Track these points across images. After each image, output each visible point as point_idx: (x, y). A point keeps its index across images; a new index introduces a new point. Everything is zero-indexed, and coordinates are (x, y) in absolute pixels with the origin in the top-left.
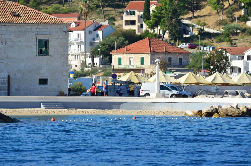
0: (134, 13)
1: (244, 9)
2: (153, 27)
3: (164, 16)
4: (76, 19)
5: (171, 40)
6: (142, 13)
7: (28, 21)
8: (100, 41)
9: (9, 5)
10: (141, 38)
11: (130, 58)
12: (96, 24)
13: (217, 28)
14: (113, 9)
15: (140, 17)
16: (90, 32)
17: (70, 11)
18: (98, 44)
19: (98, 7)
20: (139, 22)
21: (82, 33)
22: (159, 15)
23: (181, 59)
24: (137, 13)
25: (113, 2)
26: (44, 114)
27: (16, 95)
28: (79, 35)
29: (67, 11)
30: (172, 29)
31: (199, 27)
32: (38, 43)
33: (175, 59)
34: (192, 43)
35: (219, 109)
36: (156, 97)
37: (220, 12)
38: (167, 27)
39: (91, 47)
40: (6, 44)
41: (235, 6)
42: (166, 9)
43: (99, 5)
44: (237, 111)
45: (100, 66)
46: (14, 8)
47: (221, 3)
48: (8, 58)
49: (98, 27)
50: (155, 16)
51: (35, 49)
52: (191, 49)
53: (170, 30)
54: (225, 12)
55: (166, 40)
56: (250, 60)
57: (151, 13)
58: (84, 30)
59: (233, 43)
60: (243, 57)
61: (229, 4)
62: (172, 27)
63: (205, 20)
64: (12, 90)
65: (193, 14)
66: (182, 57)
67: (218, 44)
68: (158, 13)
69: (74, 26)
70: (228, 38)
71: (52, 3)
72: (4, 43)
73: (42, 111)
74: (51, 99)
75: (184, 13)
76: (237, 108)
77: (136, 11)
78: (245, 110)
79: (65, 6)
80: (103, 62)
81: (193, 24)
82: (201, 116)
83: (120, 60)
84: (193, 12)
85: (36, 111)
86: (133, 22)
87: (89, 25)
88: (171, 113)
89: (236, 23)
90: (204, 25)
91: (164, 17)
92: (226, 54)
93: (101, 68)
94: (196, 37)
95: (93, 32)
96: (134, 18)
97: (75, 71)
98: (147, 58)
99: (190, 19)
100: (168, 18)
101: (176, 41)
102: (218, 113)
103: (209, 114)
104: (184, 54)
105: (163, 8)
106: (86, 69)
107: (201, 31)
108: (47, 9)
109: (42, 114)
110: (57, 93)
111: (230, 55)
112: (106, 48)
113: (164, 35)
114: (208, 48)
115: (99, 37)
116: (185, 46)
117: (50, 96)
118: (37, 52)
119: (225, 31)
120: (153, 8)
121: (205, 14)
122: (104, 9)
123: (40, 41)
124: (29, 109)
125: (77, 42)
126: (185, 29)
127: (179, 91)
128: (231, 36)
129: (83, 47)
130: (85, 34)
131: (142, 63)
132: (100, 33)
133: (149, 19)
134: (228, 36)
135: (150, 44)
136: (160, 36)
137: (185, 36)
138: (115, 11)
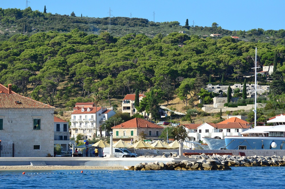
0: (129, 102)
1: (200, 100)
2: (141, 111)
3: (148, 103)
4: (91, 106)
5: (153, 119)
6: (134, 102)
7: (27, 106)
8: (106, 120)
9: (15, 96)
10: (133, 118)
11: (124, 131)
12: (103, 109)
13: (183, 112)
14: (117, 99)
15: (133, 105)
16: (100, 115)
17: (89, 101)
18: (105, 123)
19: (106, 98)
20: (132, 108)
21: (94, 115)
22: (145, 103)
23: (157, 132)
24: (131, 102)
25: (117, 95)
26: (32, 169)
27: (18, 157)
28: (92, 116)
29: (86, 101)
30: (153, 112)
31: (171, 111)
32: (33, 121)
33: (154, 132)
34: (166, 121)
35: (145, 165)
36: (110, 157)
37: (185, 101)
38: (150, 111)
39: (100, 124)
40: (12, 123)
41: (194, 98)
42: (149, 99)
43: (108, 97)
44: (157, 167)
45: (105, 137)
46: (18, 98)
47: (186, 95)
48: (13, 131)
49: (105, 111)
50: (142, 104)
51: (32, 126)
52: (166, 125)
53: (152, 113)
54: (188, 101)
55: (150, 120)
56: (201, 132)
57: (140, 102)
58: (95, 113)
59: (193, 121)
60: (196, 131)
61: (191, 96)
62: (153, 111)
63: (175, 107)
64: (16, 153)
65: (168, 103)
66: (158, 131)
67: (183, 122)
68: (144, 102)
69: (89, 111)
70: (189, 118)
71: (78, 96)
72: (10, 122)
73: (31, 167)
74: (38, 159)
75: (162, 102)
76: (158, 164)
77: (130, 101)
78: (163, 166)
79: (86, 97)
80: (107, 134)
81: (168, 109)
82: (133, 170)
83: (117, 132)
84: (168, 101)
85: (26, 167)
86: (128, 108)
87: (99, 110)
88: (118, 168)
89: (195, 109)
90: (175, 109)
91: (148, 105)
92: (185, 129)
93: (106, 138)
94: (169, 117)
95: (101, 114)
96: (129, 105)
97: (90, 140)
98: (135, 131)
99: (166, 106)
100: (151, 105)
101: (156, 120)
102: (145, 168)
103: (139, 169)
104: (159, 128)
105: (147, 98)
106: (96, 139)
107: (172, 113)
108: (73, 99)
109: (30, 169)
110: (46, 155)
111: (188, 129)
112: (109, 124)
113: (148, 116)
114: (176, 124)
115: (105, 117)
116: (162, 123)
117: (41, 157)
118: (33, 127)
119: (188, 113)
120: (141, 98)
121: (176, 103)
122: (110, 100)
123: (35, 120)
124: (22, 166)
125: (91, 121)
126: (162, 112)
127: (129, 153)
128: (191, 117)
129: (95, 124)
130: (96, 116)
131: (132, 134)
132: (106, 115)
133: (138, 106)
134: (190, 117)
135: (137, 122)
136: (146, 117)
137: (162, 117)
138: (118, 101)
